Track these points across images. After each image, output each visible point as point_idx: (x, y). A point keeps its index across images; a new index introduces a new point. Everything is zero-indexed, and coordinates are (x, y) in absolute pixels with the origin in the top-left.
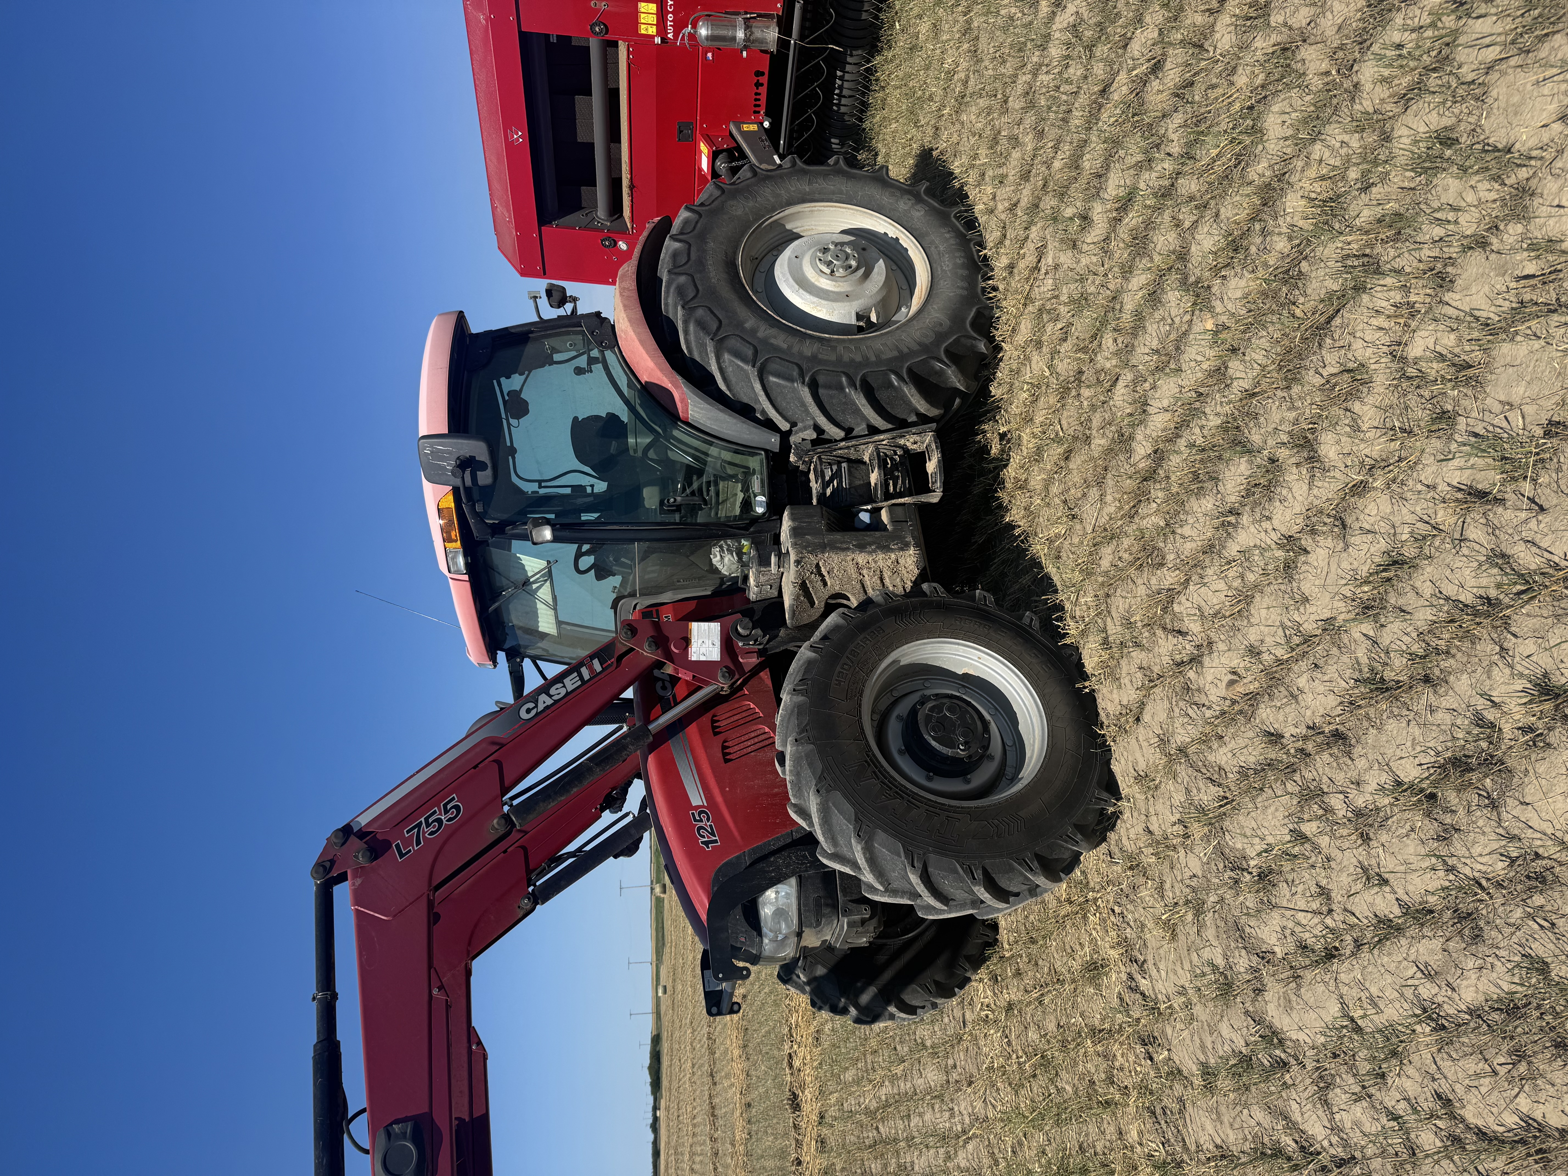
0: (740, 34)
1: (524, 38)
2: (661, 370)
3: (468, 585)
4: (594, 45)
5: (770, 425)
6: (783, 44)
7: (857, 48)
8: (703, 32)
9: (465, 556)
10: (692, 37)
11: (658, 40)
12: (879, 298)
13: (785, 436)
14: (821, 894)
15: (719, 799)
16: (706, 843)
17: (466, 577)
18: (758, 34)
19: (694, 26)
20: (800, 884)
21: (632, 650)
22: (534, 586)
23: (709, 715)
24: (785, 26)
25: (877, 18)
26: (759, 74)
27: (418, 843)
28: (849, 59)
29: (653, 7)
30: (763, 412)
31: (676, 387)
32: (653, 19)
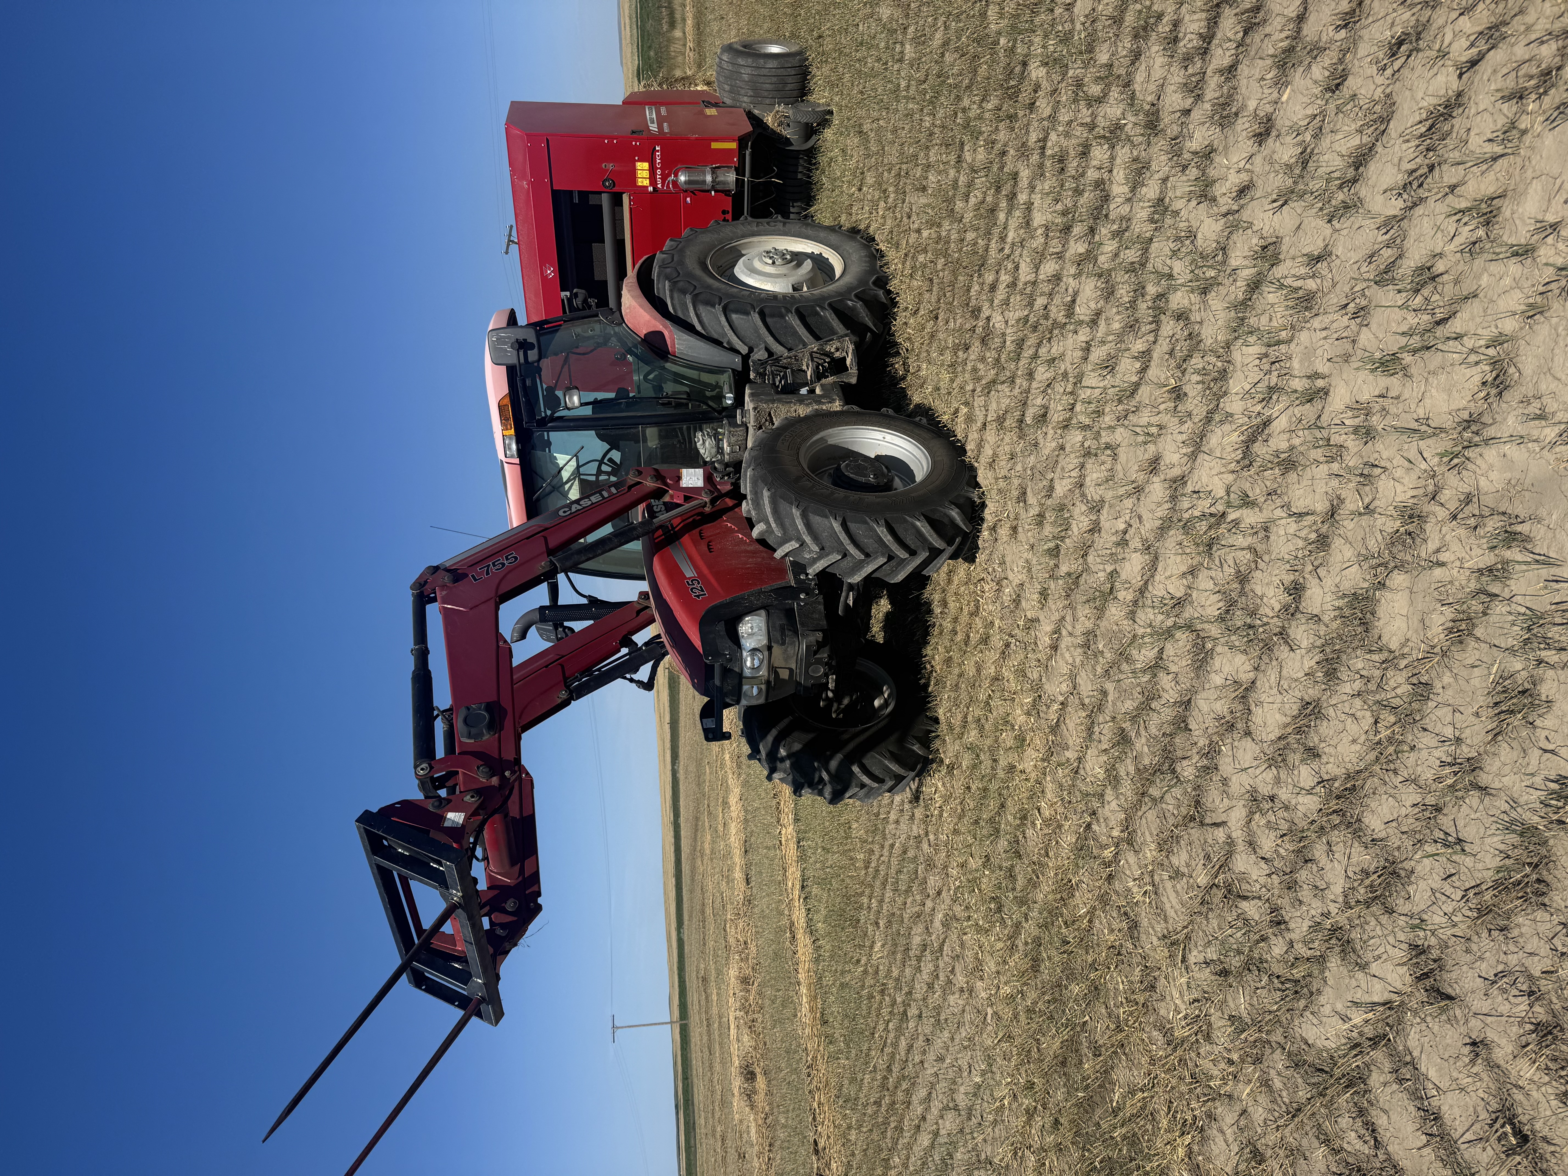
0: (709, 178)
1: (555, 194)
2: (655, 319)
3: (518, 468)
4: (605, 200)
5: (735, 351)
6: (739, 183)
7: (796, 201)
8: (682, 178)
9: (517, 443)
10: (675, 183)
11: (651, 189)
12: (808, 277)
13: (746, 358)
14: (784, 622)
15: (706, 571)
16: (698, 596)
17: (517, 461)
18: (721, 178)
19: (676, 175)
20: (768, 615)
21: (639, 483)
22: (567, 487)
23: (698, 530)
24: (740, 171)
25: (810, 177)
26: (724, 212)
27: (488, 573)
28: (792, 210)
29: (646, 165)
30: (729, 342)
31: (666, 327)
32: (646, 174)
